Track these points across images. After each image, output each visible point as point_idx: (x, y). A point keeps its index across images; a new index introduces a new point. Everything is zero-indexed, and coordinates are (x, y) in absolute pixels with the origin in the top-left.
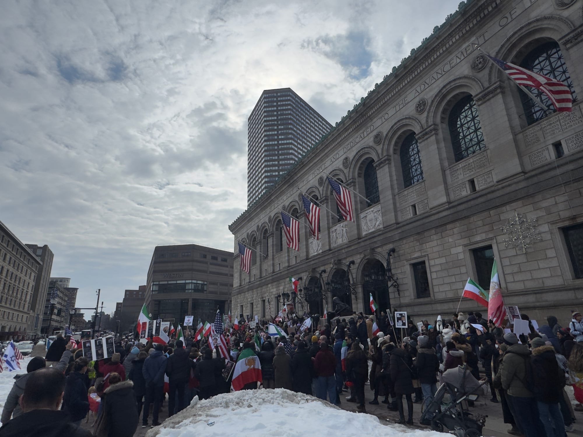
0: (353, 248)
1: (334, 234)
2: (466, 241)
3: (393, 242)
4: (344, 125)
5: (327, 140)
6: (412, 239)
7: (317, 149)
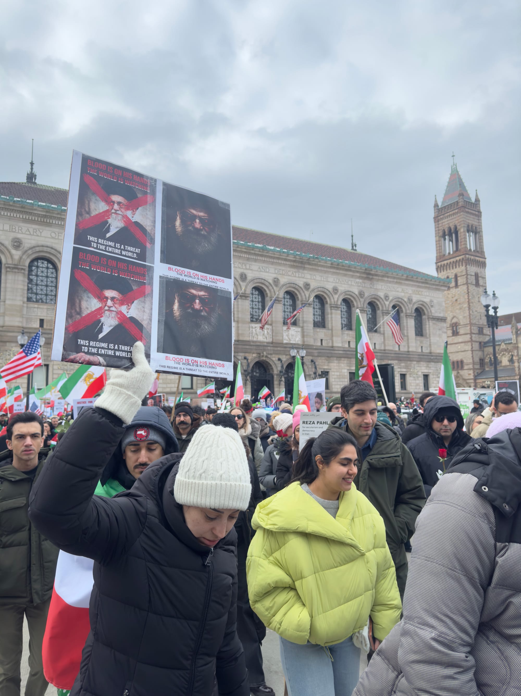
0: (279, 349)
1: (254, 330)
2: (348, 368)
3: (313, 356)
4: (287, 256)
5: (267, 253)
6: (324, 358)
7: (253, 250)
